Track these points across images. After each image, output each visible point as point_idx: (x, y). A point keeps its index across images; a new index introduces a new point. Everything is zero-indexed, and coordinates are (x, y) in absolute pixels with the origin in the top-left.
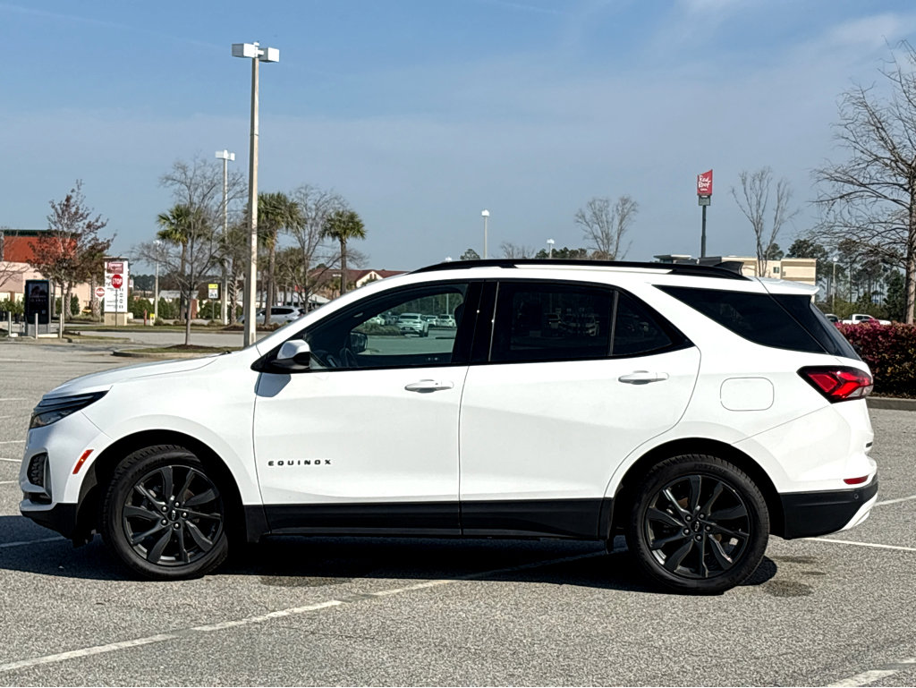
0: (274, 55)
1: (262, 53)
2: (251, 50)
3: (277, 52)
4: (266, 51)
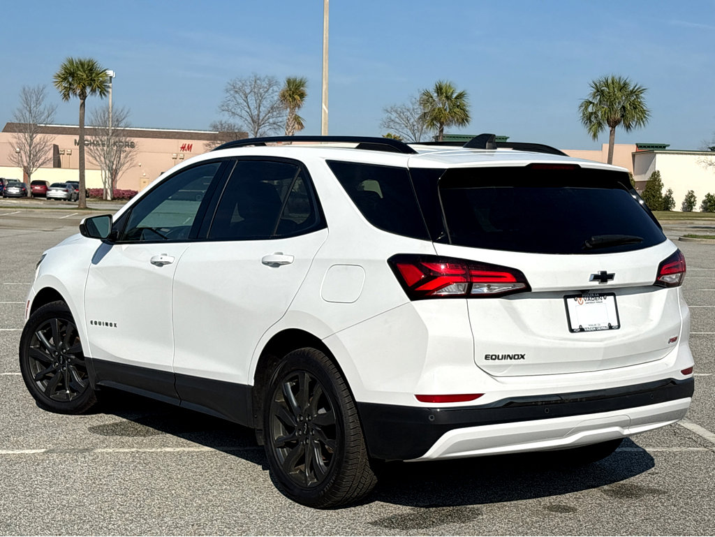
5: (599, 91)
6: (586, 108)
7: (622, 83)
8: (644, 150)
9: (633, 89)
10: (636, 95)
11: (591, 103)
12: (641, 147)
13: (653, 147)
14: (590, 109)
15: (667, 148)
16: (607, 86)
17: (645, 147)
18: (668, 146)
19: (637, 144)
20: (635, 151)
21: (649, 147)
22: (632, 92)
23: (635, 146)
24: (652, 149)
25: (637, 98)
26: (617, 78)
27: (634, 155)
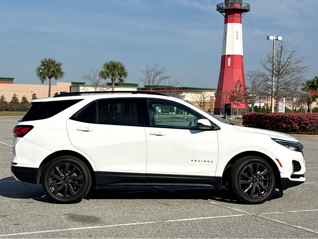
0: (280, 38)
1: (276, 38)
2: (271, 38)
3: (281, 37)
4: (278, 37)
5: (43, 64)
6: (39, 71)
7: (53, 61)
8: (75, 85)
9: (57, 64)
10: (59, 66)
11: (41, 69)
12: (73, 83)
13: (79, 84)
14: (40, 71)
15: (85, 84)
16: (47, 62)
17: (75, 83)
18: (85, 83)
19: (72, 83)
20: (71, 85)
21: (77, 84)
22: (57, 65)
23: (71, 83)
24: (78, 84)
25: (59, 67)
26: (51, 59)
27: (70, 87)
